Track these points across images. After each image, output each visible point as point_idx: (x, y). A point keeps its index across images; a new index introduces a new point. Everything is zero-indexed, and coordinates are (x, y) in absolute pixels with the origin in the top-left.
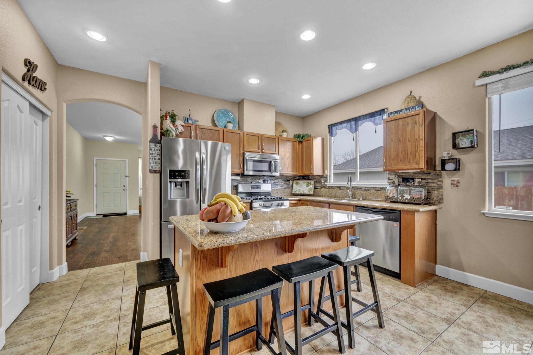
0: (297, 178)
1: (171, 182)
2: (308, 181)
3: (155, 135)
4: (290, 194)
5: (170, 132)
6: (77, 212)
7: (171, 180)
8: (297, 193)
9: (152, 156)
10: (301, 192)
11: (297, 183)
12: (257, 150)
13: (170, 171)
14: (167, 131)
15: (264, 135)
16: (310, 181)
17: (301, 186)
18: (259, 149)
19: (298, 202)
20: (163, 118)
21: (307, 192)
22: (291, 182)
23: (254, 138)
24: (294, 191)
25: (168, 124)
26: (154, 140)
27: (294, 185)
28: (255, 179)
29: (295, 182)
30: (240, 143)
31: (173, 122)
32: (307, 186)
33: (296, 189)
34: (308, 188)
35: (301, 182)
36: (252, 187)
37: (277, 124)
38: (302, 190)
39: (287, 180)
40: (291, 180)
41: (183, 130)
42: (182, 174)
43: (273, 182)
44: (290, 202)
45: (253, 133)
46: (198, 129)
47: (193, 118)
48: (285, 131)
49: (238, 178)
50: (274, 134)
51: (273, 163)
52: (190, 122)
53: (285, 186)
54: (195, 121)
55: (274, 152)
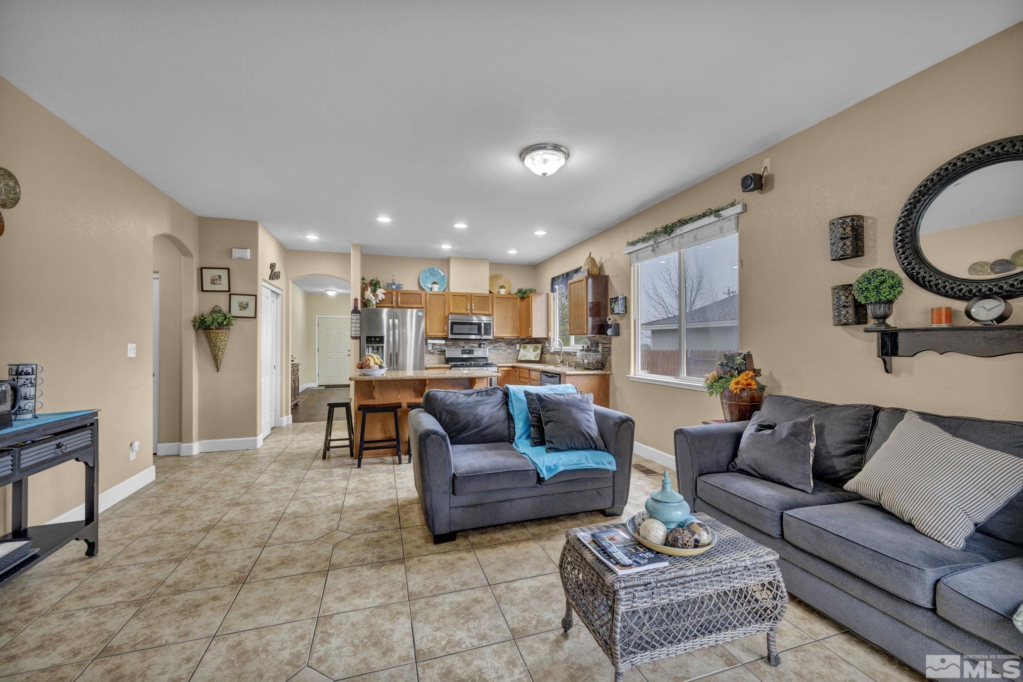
0: (528, 341)
1: (368, 347)
2: (535, 345)
3: (356, 307)
4: (515, 361)
6: (298, 377)
7: (368, 345)
8: (523, 359)
9: (353, 325)
10: (527, 358)
11: (524, 347)
12: (464, 311)
13: (368, 338)
14: (369, 300)
15: (473, 294)
16: (538, 345)
17: (528, 351)
18: (467, 310)
19: (511, 369)
20: (363, 290)
21: (533, 358)
22: (518, 346)
23: (462, 298)
24: (520, 356)
25: (369, 294)
26: (355, 311)
27: (521, 350)
28: (469, 343)
29: (522, 346)
30: (445, 304)
31: (374, 292)
32: (534, 351)
33: (522, 355)
34: (536, 353)
35: (528, 346)
36: (463, 352)
37: (493, 278)
38: (528, 356)
39: (512, 345)
40: (518, 343)
41: (384, 297)
42: (377, 339)
43: (492, 346)
44: (500, 369)
45: (461, 293)
46: (399, 294)
47: (397, 282)
48: (502, 287)
49: (443, 342)
50: (488, 292)
51: (483, 325)
52: (394, 287)
53: (509, 351)
54: (399, 285)
55: (487, 312)
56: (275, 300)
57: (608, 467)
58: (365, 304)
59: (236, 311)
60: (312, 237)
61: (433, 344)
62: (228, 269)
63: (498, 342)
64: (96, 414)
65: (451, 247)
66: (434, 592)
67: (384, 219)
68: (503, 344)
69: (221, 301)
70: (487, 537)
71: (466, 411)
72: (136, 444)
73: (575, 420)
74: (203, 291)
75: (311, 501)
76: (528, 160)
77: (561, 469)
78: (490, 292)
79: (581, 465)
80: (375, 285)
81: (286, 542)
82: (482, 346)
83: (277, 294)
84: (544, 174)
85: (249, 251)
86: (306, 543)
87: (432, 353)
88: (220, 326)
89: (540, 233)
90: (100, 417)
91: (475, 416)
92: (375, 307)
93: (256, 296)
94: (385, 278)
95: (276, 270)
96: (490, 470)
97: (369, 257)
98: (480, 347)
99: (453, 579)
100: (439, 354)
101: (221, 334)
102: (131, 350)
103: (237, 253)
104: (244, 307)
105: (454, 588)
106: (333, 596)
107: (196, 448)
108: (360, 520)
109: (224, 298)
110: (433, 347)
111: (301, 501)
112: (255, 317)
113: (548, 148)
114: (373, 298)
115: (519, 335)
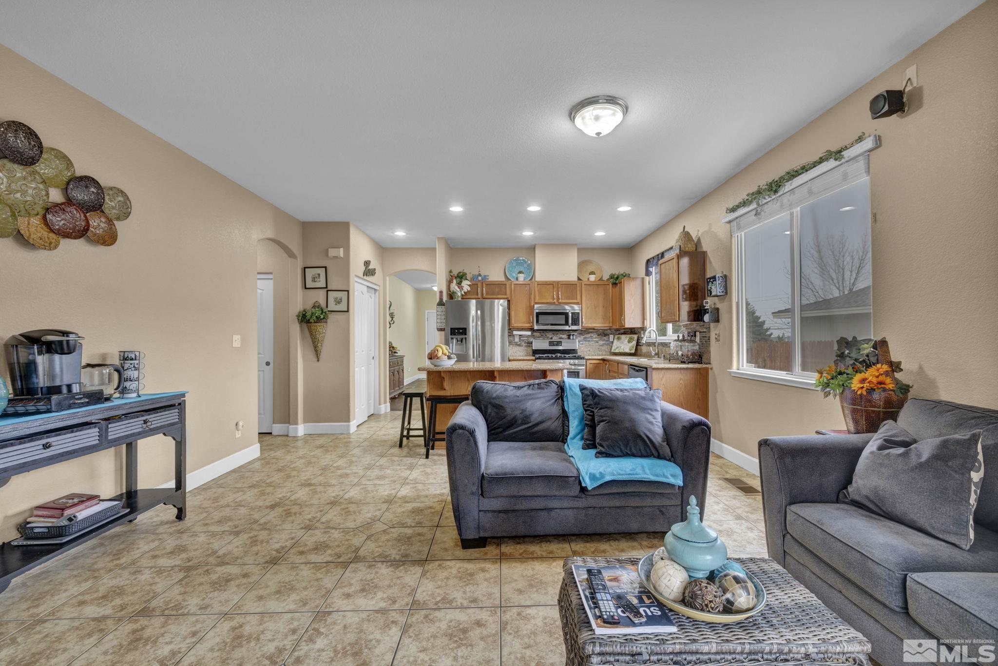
0: (622, 331)
1: (452, 338)
2: (631, 336)
3: (441, 299)
4: (608, 353)
5: (456, 293)
6: (403, 367)
7: (453, 336)
8: (617, 351)
9: (439, 317)
10: (621, 351)
11: (619, 339)
12: (550, 300)
13: (452, 329)
14: (454, 293)
15: (560, 282)
16: (633, 336)
17: (622, 343)
18: (553, 299)
19: (601, 362)
20: (450, 282)
21: (627, 351)
22: (611, 337)
23: (548, 287)
24: (613, 348)
25: (454, 286)
26: (441, 303)
27: (615, 341)
28: (556, 334)
29: (616, 337)
30: (530, 294)
31: (459, 284)
32: (629, 342)
33: (616, 347)
34: (631, 344)
35: (623, 337)
36: (551, 344)
37: (581, 265)
38: (622, 348)
39: (605, 335)
40: (611, 334)
41: (469, 289)
42: (461, 331)
43: (582, 337)
44: (589, 362)
45: (546, 282)
46: (484, 285)
47: (483, 274)
48: (592, 273)
49: (529, 333)
50: (576, 279)
51: (570, 315)
52: (480, 278)
53: (601, 343)
54: (485, 276)
55: (575, 301)
56: (373, 295)
57: (672, 480)
58: (451, 296)
59: (332, 306)
60: (400, 233)
61: (520, 335)
62: (326, 268)
63: (589, 333)
64: (183, 395)
65: (532, 233)
66: (440, 604)
67: (456, 209)
68: (595, 335)
69: (320, 297)
70: (521, 548)
71: (513, 405)
72: (241, 424)
73: (632, 420)
74: (306, 288)
75: (370, 488)
76: (578, 121)
77: (608, 478)
78: (579, 279)
79: (636, 476)
80: (461, 277)
81: (329, 527)
82: (571, 337)
83: (375, 290)
84: (598, 134)
85: (342, 250)
86: (346, 531)
87: (519, 345)
88: (319, 320)
89: (624, 208)
90: (187, 398)
91: (523, 411)
92: (460, 299)
93: (348, 291)
94: (471, 269)
95: (371, 267)
96: (523, 472)
97: (455, 249)
98: (569, 338)
99: (464, 593)
100: (527, 346)
101: (320, 327)
102: (237, 341)
103: (332, 252)
104: (338, 302)
105: (461, 603)
106: (342, 591)
107: (301, 430)
108: (404, 512)
109: (322, 293)
110: (520, 338)
111: (362, 486)
112: (348, 311)
113: (601, 101)
114: (458, 290)
115: (611, 325)
